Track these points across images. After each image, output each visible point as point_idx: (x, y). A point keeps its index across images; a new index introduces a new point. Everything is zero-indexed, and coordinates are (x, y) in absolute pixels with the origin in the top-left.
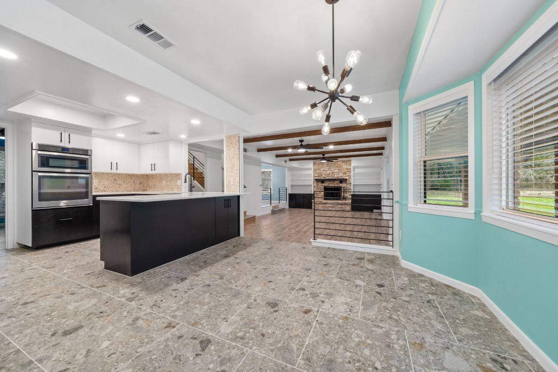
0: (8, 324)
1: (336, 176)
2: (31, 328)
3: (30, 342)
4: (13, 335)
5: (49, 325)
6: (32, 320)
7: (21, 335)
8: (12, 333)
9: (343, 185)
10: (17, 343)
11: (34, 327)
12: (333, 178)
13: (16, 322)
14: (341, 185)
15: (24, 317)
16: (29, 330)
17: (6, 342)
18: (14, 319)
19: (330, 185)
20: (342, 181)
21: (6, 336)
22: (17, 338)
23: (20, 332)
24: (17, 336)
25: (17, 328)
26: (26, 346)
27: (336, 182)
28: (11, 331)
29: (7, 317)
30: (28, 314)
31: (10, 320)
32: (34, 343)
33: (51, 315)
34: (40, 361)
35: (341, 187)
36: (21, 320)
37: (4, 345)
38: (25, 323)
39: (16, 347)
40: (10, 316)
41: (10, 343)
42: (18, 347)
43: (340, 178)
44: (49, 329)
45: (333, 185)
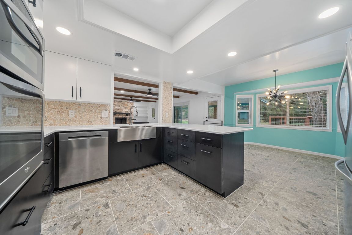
0: (330, 221)
1: (123, 111)
2: (323, 208)
3: (331, 203)
4: (334, 213)
5: (315, 202)
6: (317, 211)
7: (331, 210)
8: (334, 214)
9: (128, 117)
10: (336, 207)
11: (321, 207)
12: (121, 112)
13: (325, 218)
14: (126, 117)
15: (318, 217)
16: (325, 208)
17: (340, 212)
18: (324, 221)
19: (120, 117)
20: (127, 114)
21: (338, 215)
22: (334, 210)
23: (329, 211)
24: (333, 211)
25: (329, 214)
26: (334, 204)
27: (124, 115)
28: (333, 216)
29: (326, 227)
30: (314, 216)
31: (327, 223)
32: (330, 202)
33: (307, 205)
34: (335, 196)
35: (127, 118)
36: (322, 217)
37: (342, 212)
38: (322, 213)
39: (338, 207)
40: (323, 226)
41: (339, 211)
42: (337, 206)
43: (126, 112)
44: (317, 201)
45: (122, 117)
